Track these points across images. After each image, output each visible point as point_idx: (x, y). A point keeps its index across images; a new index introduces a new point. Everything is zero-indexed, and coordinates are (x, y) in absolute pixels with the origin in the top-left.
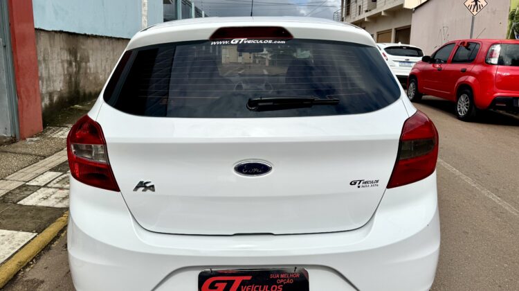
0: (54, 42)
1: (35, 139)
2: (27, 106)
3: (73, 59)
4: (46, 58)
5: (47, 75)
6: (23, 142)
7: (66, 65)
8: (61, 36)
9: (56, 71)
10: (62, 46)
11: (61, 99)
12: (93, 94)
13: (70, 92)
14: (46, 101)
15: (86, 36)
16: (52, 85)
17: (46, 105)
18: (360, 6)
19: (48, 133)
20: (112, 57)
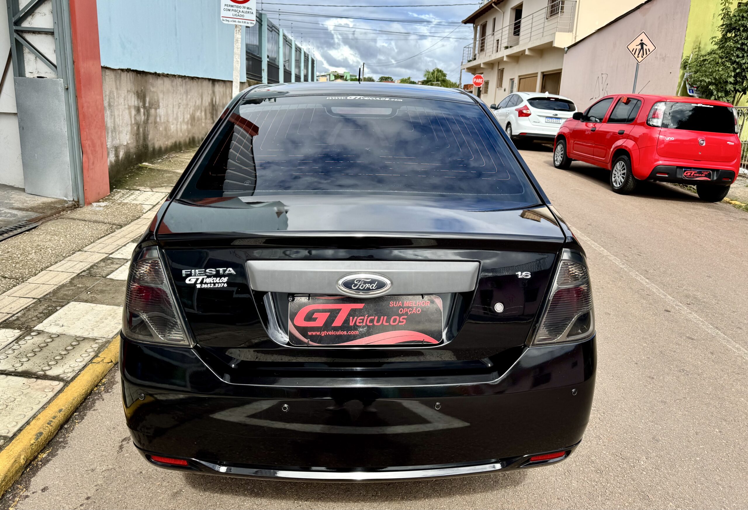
0: (120, 82)
1: (103, 204)
2: (93, 163)
3: (141, 104)
4: (112, 104)
5: (113, 125)
6: (89, 207)
7: (133, 112)
8: (128, 74)
9: (123, 119)
10: (129, 89)
11: (128, 155)
12: (163, 149)
13: (137, 147)
14: (112, 158)
15: (156, 75)
16: (118, 136)
17: (111, 162)
18: (498, 40)
19: (117, 197)
20: (185, 102)
